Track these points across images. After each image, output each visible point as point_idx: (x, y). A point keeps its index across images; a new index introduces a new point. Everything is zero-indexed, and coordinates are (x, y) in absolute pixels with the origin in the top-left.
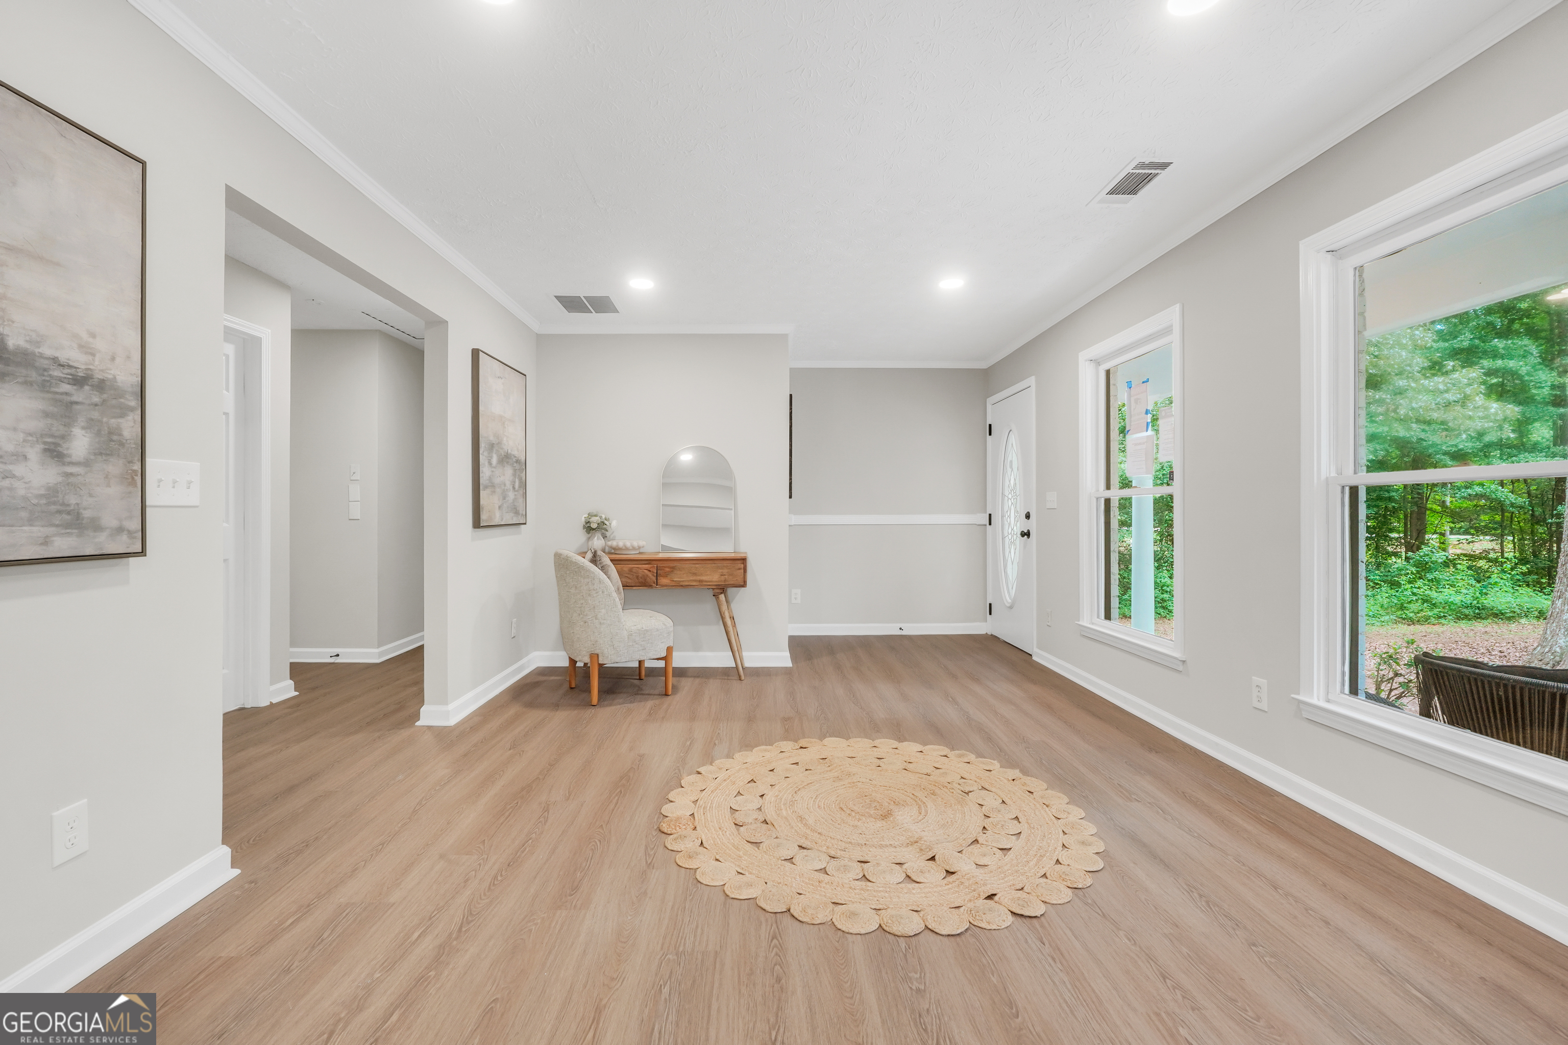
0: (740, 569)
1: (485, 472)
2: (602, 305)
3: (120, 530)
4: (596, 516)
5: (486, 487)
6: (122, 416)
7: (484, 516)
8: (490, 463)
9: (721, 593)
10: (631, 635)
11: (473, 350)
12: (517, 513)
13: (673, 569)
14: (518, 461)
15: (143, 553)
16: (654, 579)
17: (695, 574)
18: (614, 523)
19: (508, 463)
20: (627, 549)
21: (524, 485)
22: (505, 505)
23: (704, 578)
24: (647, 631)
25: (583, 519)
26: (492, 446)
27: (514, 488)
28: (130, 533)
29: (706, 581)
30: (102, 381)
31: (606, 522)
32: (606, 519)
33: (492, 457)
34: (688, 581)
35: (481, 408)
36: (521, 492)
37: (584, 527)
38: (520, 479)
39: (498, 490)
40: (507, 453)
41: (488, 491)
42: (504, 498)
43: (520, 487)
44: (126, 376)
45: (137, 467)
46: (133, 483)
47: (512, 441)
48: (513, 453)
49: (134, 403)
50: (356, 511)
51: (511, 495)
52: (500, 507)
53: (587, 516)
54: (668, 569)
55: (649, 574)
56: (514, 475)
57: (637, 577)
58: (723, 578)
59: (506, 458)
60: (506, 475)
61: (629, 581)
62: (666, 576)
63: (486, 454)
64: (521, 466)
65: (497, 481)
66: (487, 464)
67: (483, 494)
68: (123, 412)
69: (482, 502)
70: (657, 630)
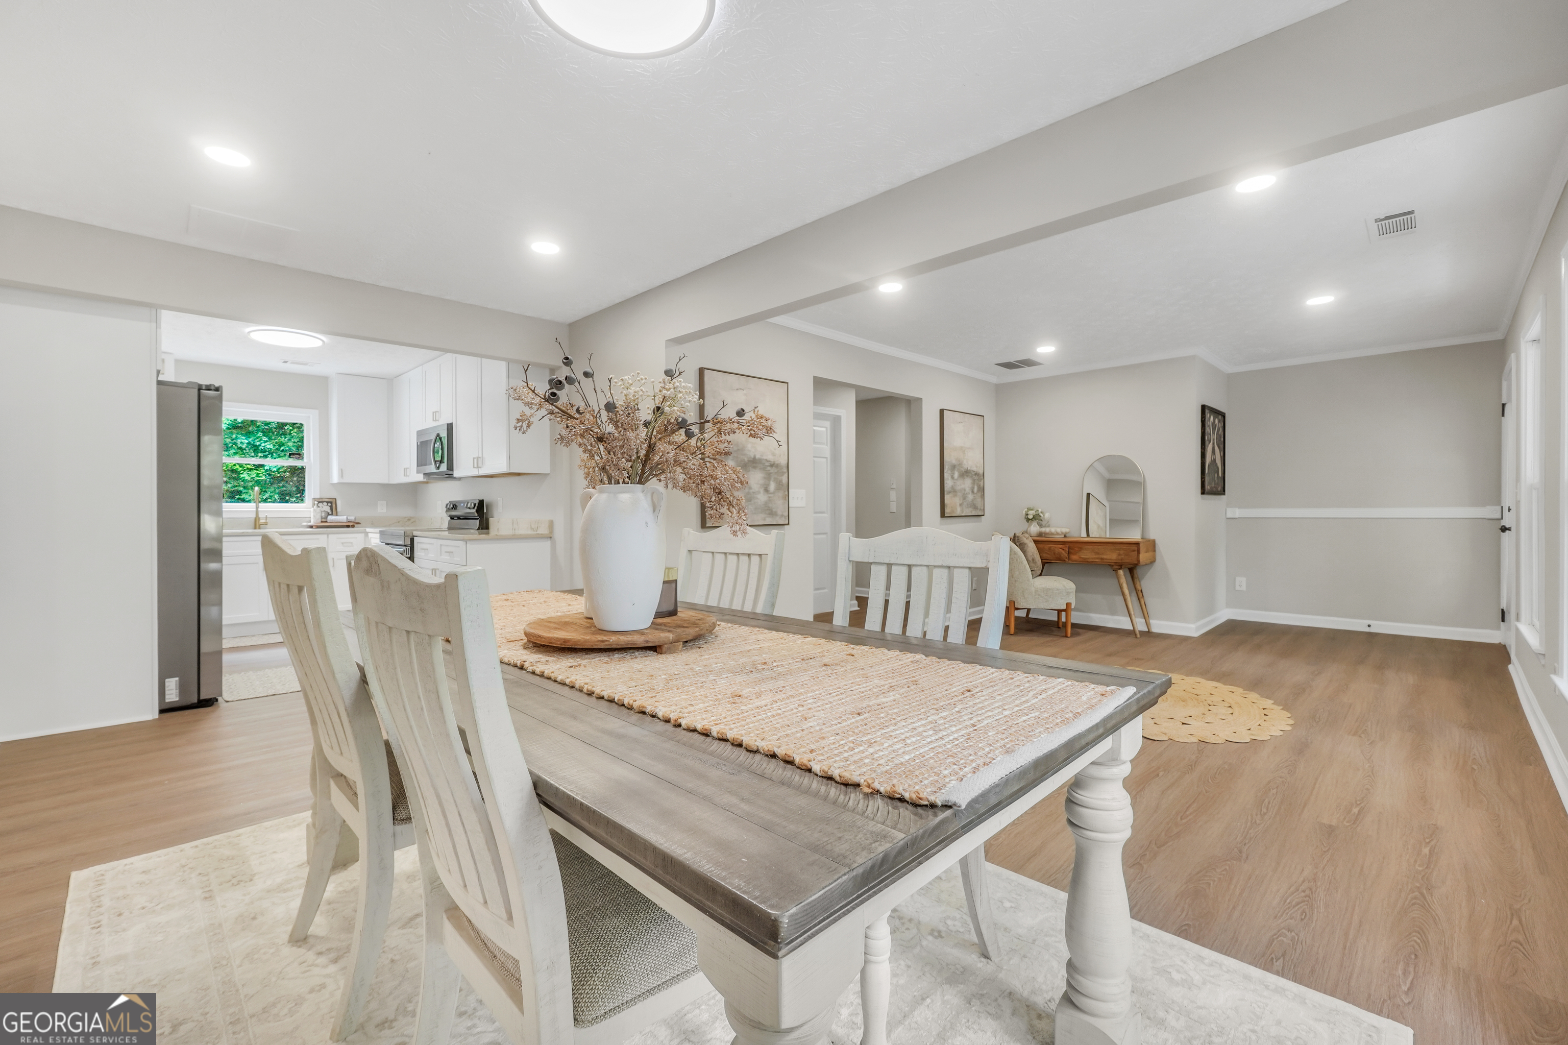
0: (1134, 551)
1: (949, 483)
2: (1028, 363)
3: (782, 516)
4: (1032, 510)
5: (949, 492)
6: (782, 475)
7: (948, 511)
8: (952, 478)
9: (1119, 569)
10: (1037, 591)
11: (940, 410)
12: (975, 508)
13: (1081, 549)
14: (977, 474)
15: (788, 524)
16: (1067, 555)
17: (1098, 554)
18: (1047, 515)
19: (967, 476)
20: (1052, 534)
21: (982, 490)
22: (965, 504)
23: (1105, 557)
24: (1049, 589)
25: (1024, 512)
26: (953, 467)
27: (973, 492)
28: (785, 517)
29: (1106, 559)
30: (777, 464)
31: (1041, 515)
32: (1042, 512)
33: (954, 474)
34: (1092, 558)
35: (945, 445)
36: (979, 494)
37: (1025, 518)
38: (979, 487)
39: (959, 494)
40: (967, 470)
41: (951, 495)
42: (964, 498)
43: (978, 491)
44: (783, 462)
45: (787, 493)
46: (785, 499)
47: (972, 461)
48: (972, 469)
49: (786, 470)
50: (893, 508)
51: (970, 497)
52: (960, 505)
53: (1026, 510)
54: (1077, 549)
55: (1063, 552)
56: (973, 483)
57: (1054, 554)
58: (1120, 557)
59: (966, 473)
60: (966, 484)
61: (1048, 556)
62: (1074, 554)
63: (949, 472)
64: (978, 478)
65: (958, 488)
66: (950, 478)
67: (946, 497)
68: (783, 473)
69: (946, 502)
70: (1058, 590)
